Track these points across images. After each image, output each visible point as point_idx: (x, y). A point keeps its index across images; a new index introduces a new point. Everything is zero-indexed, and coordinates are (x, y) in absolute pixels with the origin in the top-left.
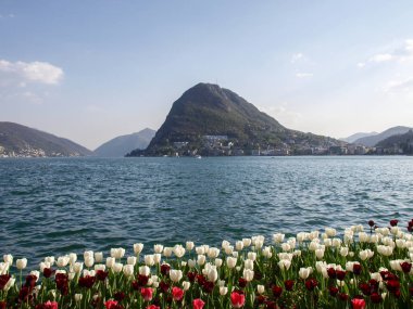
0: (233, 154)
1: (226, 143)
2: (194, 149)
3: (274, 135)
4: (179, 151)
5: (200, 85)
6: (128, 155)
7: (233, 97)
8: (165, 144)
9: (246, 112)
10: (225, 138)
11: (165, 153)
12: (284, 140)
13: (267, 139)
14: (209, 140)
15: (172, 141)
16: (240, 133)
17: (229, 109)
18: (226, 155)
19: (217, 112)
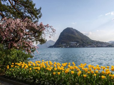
0: (79, 47)
1: (77, 44)
2: (68, 46)
3: (90, 42)
4: (64, 46)
5: (68, 28)
6: (48, 47)
7: (77, 31)
8: (59, 44)
9: (81, 35)
10: (76, 43)
11: (60, 47)
12: (93, 43)
13: (88, 43)
14: (72, 43)
15: (61, 43)
16: (80, 41)
17: (76, 35)
18: (77, 47)
19: (73, 35)
